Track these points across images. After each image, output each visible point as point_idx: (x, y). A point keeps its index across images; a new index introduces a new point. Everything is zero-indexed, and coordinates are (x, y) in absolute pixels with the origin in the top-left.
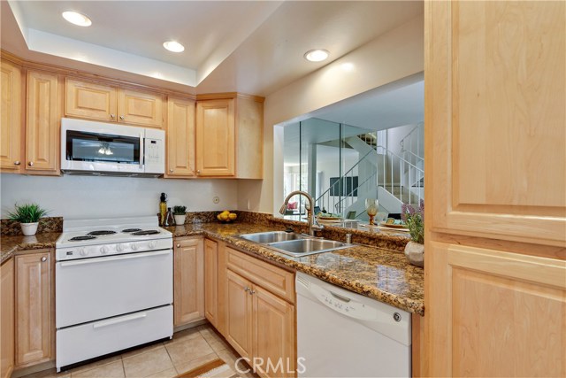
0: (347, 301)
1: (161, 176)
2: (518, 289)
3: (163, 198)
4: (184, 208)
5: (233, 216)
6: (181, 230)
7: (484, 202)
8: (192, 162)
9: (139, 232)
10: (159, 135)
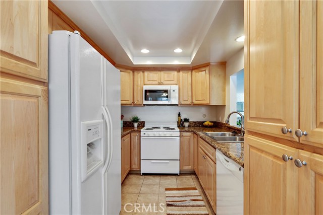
0: (228, 162)
1: (177, 105)
2: (263, 155)
3: (179, 115)
4: (188, 119)
5: (210, 124)
6: (187, 129)
7: (255, 116)
8: (190, 98)
9: (168, 128)
10: (176, 87)
